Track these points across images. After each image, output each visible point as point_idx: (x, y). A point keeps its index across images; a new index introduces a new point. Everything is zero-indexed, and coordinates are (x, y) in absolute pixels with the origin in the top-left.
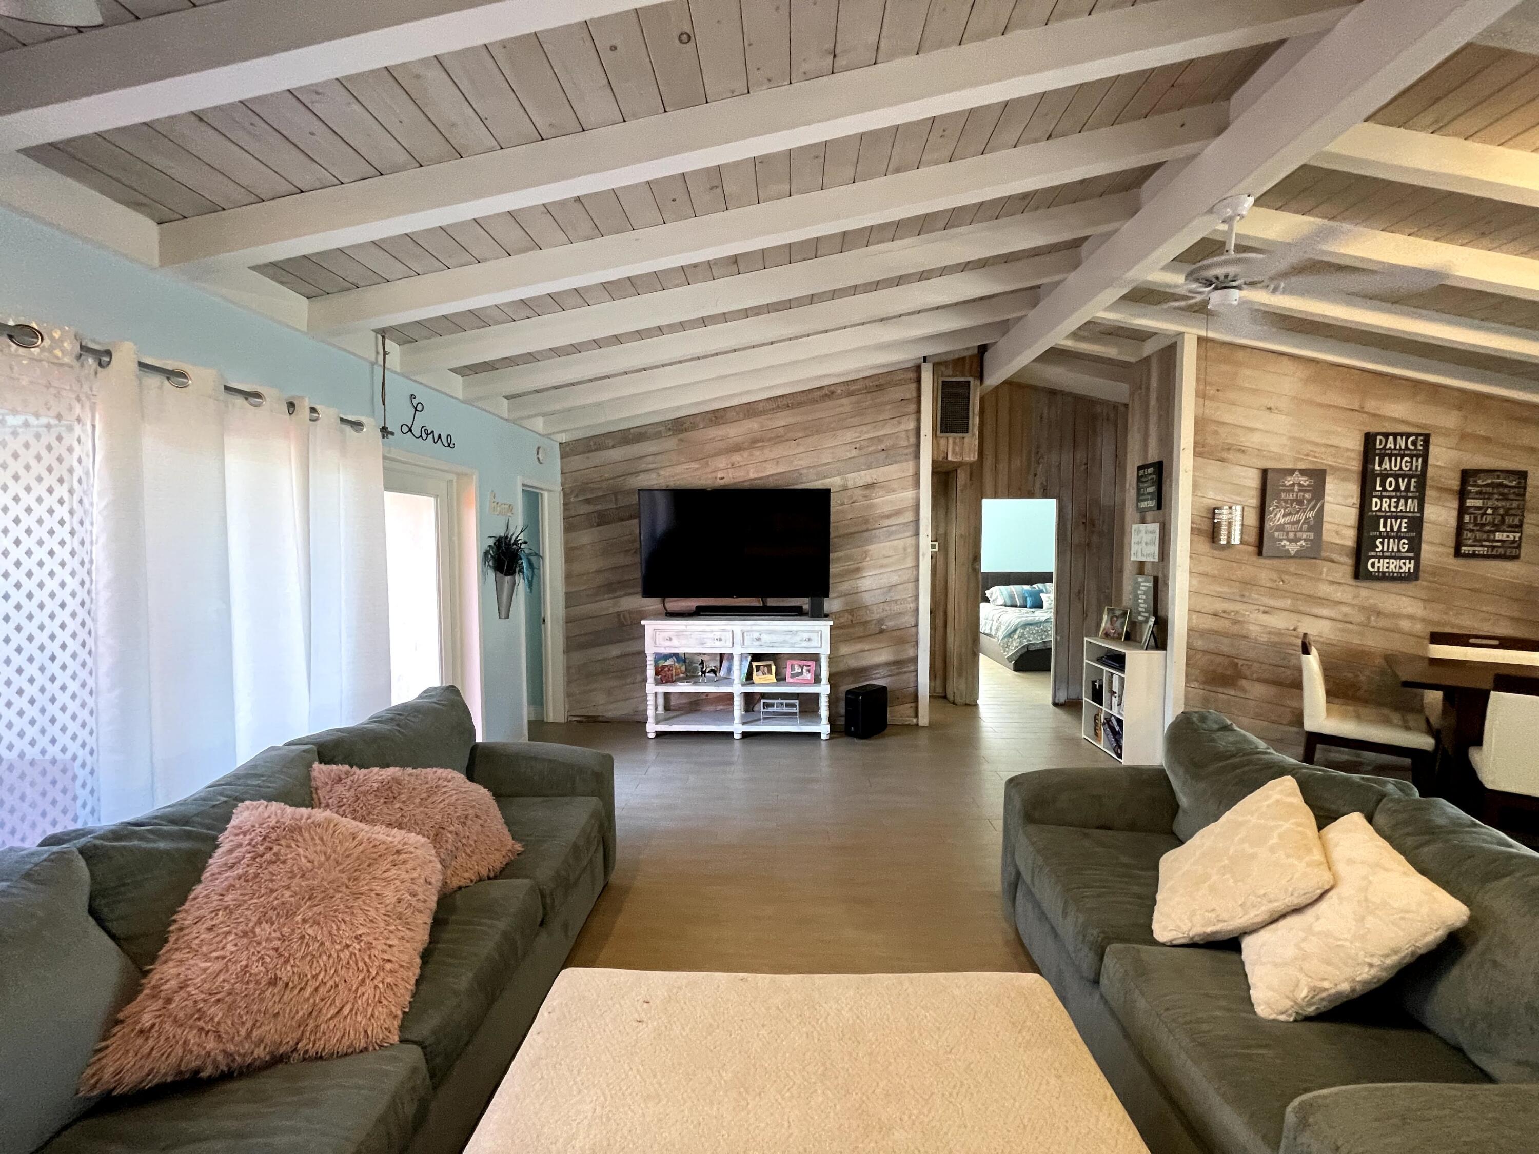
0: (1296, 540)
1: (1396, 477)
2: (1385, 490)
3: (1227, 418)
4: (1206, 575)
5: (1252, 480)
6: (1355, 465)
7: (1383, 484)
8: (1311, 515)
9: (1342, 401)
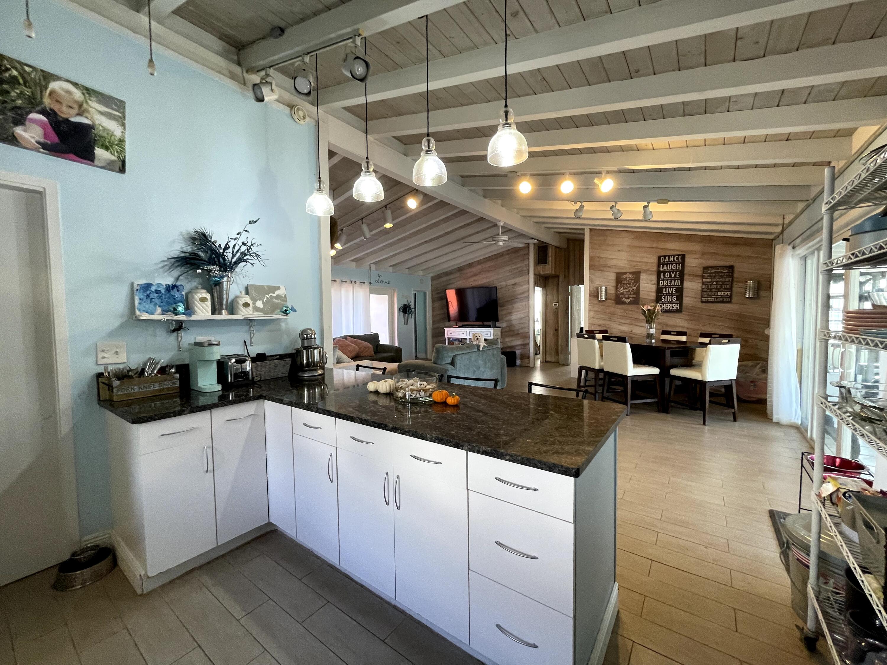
0: (628, 298)
1: (670, 272)
2: (665, 277)
3: (603, 255)
4: (597, 311)
5: (612, 277)
6: (655, 268)
7: (664, 275)
8: (634, 288)
9: (647, 245)
